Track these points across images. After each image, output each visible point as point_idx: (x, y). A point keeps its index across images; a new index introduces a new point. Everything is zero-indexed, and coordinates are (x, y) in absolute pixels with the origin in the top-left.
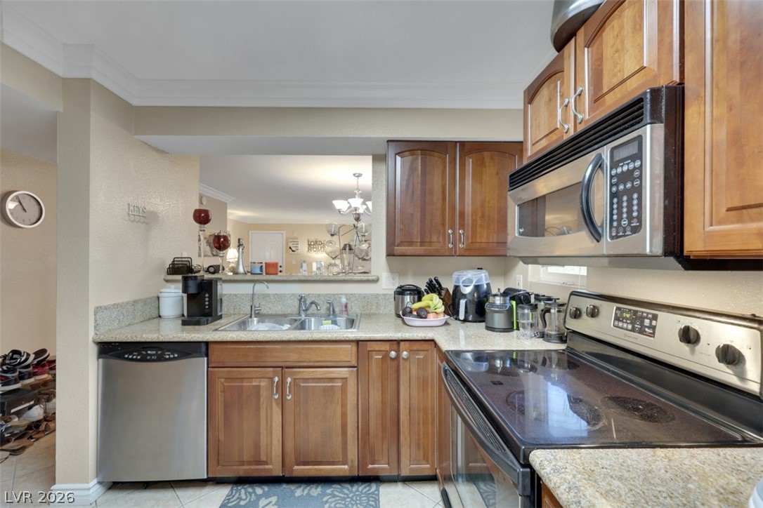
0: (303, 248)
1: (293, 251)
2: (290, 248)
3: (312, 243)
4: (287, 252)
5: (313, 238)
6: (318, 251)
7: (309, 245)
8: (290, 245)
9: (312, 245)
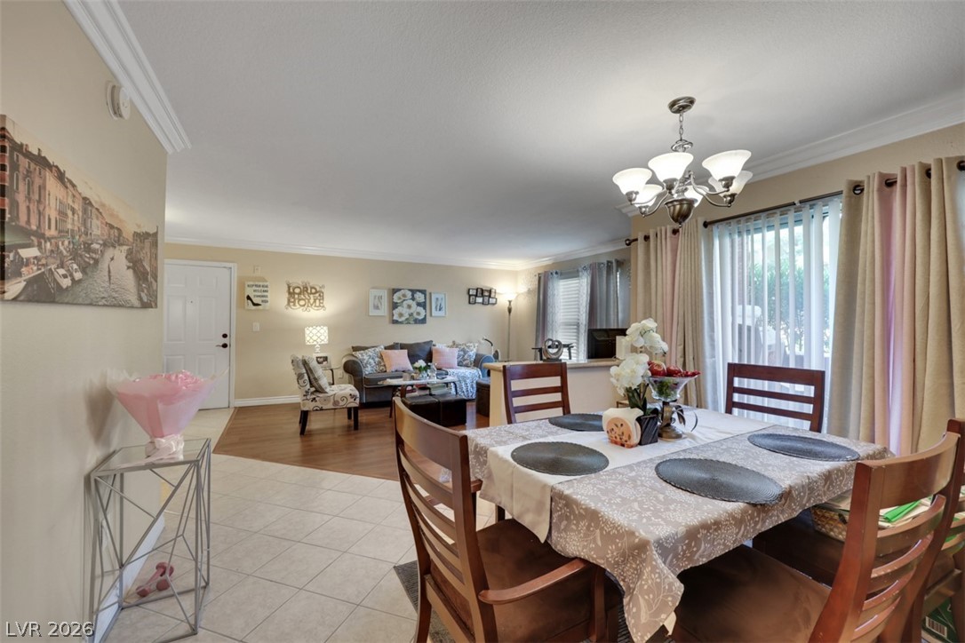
0: (277, 298)
1: (255, 304)
2: (249, 298)
3: (297, 291)
4: (240, 306)
5: (298, 281)
6: (307, 305)
7: (290, 293)
8: (249, 292)
9: (296, 294)
